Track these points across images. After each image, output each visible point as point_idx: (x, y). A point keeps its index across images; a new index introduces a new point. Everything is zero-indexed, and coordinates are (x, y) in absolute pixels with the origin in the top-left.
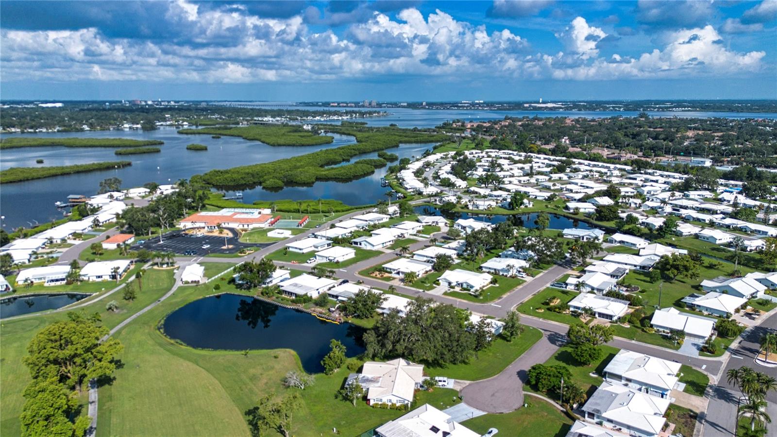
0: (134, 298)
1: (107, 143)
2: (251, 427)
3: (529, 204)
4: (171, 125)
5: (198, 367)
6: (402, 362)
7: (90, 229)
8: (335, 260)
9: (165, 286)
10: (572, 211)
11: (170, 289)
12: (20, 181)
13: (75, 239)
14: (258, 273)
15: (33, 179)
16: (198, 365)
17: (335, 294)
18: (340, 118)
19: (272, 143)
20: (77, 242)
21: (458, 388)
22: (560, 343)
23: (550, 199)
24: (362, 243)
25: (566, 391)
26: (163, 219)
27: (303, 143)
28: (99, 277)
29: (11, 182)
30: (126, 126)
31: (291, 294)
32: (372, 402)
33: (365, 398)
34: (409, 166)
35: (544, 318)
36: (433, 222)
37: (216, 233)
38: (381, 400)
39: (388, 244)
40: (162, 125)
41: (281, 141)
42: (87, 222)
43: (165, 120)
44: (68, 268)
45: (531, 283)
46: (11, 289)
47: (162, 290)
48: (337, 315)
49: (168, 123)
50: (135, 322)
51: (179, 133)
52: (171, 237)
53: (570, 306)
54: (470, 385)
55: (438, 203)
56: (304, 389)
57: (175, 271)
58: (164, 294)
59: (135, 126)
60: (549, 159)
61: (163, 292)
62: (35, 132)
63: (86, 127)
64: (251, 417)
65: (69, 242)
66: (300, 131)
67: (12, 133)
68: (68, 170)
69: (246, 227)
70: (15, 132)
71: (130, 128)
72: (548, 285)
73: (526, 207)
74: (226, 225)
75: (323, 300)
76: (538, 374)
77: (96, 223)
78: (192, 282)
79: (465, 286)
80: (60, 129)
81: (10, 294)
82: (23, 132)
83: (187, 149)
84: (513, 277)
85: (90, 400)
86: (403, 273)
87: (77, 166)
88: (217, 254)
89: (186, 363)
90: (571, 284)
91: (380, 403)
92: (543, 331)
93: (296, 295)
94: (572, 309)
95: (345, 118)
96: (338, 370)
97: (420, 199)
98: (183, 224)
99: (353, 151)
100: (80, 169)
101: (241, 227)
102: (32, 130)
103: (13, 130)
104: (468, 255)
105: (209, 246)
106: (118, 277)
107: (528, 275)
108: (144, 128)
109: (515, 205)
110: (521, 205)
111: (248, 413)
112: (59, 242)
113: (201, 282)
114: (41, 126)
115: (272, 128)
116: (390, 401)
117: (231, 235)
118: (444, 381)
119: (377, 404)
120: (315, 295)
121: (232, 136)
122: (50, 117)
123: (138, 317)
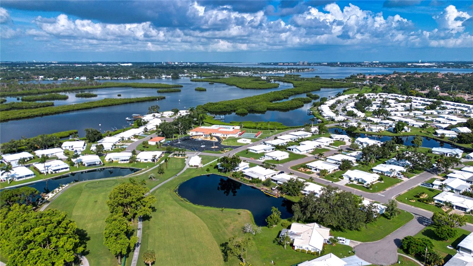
0: (163, 173)
1: (153, 86)
2: (223, 254)
3: (408, 129)
4: (187, 76)
5: (195, 215)
6: (316, 225)
7: (143, 133)
8: (277, 159)
9: (180, 167)
10: (439, 136)
11: (182, 169)
12: (109, 105)
13: (135, 138)
14: (231, 163)
15: (115, 105)
16: (195, 214)
17: (275, 179)
18: (284, 72)
19: (242, 87)
20: (136, 140)
21: (352, 246)
22: (426, 224)
23: (423, 127)
24: (294, 149)
25: (429, 256)
26: (181, 130)
27: (261, 87)
28: (146, 160)
29: (105, 106)
30: (164, 76)
31: (249, 177)
32: (296, 248)
33: (292, 245)
34: (327, 102)
35: (415, 206)
36: (341, 139)
37: (209, 139)
38: (302, 247)
39: (310, 151)
40: (182, 76)
41: (248, 86)
42: (142, 129)
43: (184, 73)
44: (130, 154)
45: (406, 183)
46: (102, 164)
47: (178, 169)
48: (276, 193)
49: (186, 75)
50: (163, 186)
51: (192, 81)
52: (184, 140)
53: (435, 200)
54: (360, 244)
55: (344, 126)
56: (255, 235)
57: (186, 159)
58: (179, 172)
59: (168, 76)
60: (424, 101)
61: (179, 171)
62: (118, 79)
63: (143, 77)
64: (223, 248)
65: (132, 140)
66: (259, 80)
67: (106, 79)
68: (133, 101)
69: (225, 136)
70: (108, 79)
71: (166, 78)
72: (419, 184)
73: (406, 131)
74: (215, 135)
75: (268, 183)
76: (409, 242)
77: (146, 130)
78: (195, 166)
79: (360, 181)
80: (130, 78)
81: (101, 166)
82: (112, 79)
83: (195, 90)
84: (394, 177)
85: (139, 228)
86: (319, 170)
87: (138, 98)
88: (209, 151)
89: (189, 212)
90: (436, 185)
91: (301, 249)
92: (414, 215)
93: (252, 178)
94: (436, 202)
95: (287, 72)
96: (275, 225)
97: (333, 123)
98: (191, 133)
99: (291, 92)
100: (139, 100)
101: (223, 136)
102: (116, 78)
103: (107, 78)
104: (364, 161)
105: (204, 146)
106: (156, 160)
107: (405, 177)
108: (173, 78)
109: (398, 130)
110: (402, 130)
111: (222, 245)
112: (127, 139)
113: (199, 166)
114: (121, 76)
115: (244, 79)
116: (308, 248)
117: (217, 140)
118: (344, 240)
119: (299, 249)
120: (263, 179)
121: (220, 83)
122: (125, 71)
123: (165, 184)
